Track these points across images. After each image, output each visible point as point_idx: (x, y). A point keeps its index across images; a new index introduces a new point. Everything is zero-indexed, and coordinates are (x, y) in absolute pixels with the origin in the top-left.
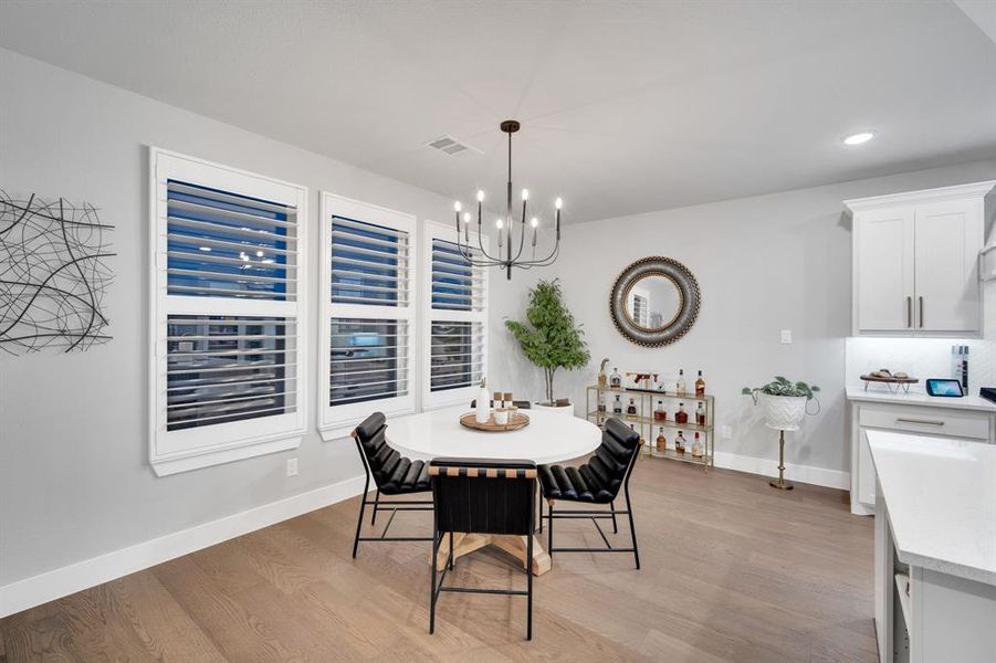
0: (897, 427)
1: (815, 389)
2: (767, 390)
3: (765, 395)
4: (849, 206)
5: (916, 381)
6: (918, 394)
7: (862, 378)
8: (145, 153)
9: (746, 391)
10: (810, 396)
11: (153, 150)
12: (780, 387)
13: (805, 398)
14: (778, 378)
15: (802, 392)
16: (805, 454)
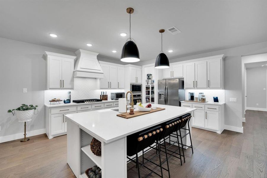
0: (60, 113)
1: (36, 106)
2: (19, 109)
3: (19, 111)
4: (47, 53)
5: (62, 101)
6: (62, 104)
7: (50, 101)
9: (10, 111)
10: (35, 109)
12: (24, 108)
13: (34, 109)
14: (22, 105)
15: (33, 108)
16: (33, 127)
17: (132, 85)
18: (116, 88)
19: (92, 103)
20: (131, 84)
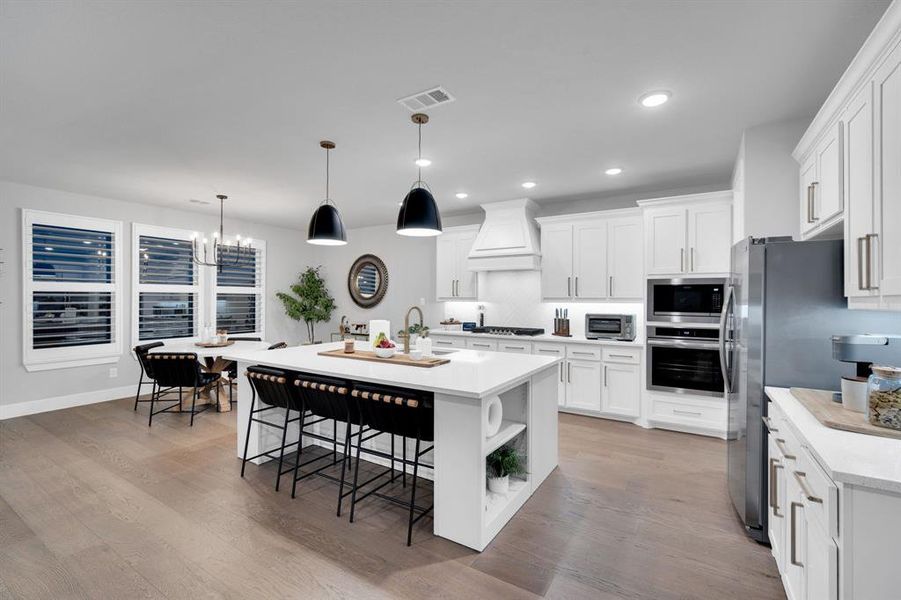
5: (461, 324)
7: (441, 323)
8: (19, 212)
11: (24, 211)
17: (655, 286)
18: (604, 299)
19: (505, 336)
20: (649, 281)
